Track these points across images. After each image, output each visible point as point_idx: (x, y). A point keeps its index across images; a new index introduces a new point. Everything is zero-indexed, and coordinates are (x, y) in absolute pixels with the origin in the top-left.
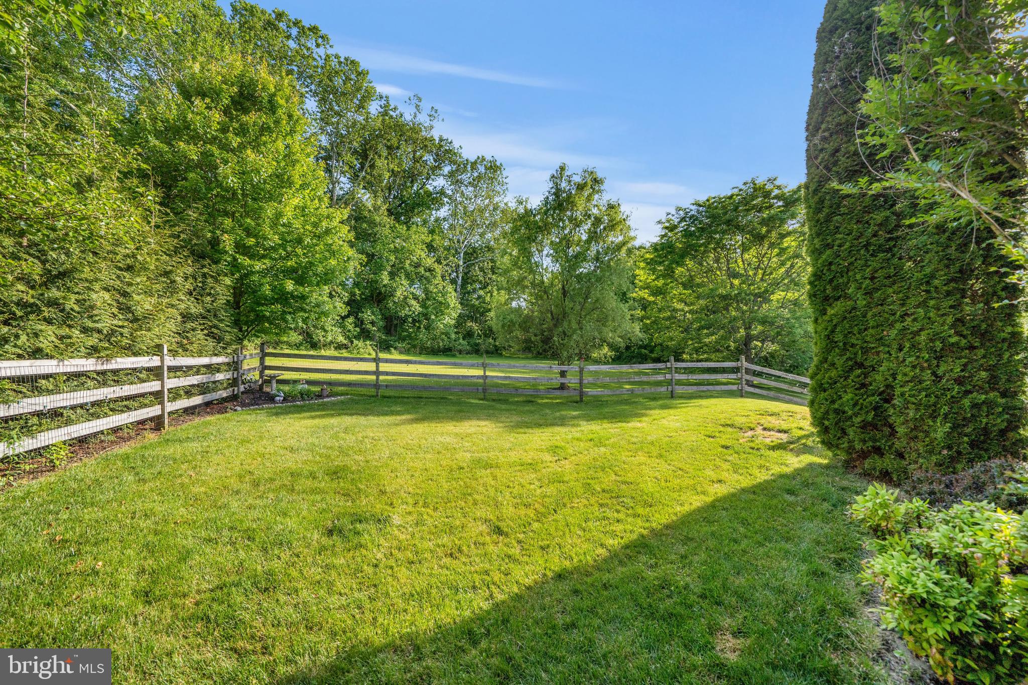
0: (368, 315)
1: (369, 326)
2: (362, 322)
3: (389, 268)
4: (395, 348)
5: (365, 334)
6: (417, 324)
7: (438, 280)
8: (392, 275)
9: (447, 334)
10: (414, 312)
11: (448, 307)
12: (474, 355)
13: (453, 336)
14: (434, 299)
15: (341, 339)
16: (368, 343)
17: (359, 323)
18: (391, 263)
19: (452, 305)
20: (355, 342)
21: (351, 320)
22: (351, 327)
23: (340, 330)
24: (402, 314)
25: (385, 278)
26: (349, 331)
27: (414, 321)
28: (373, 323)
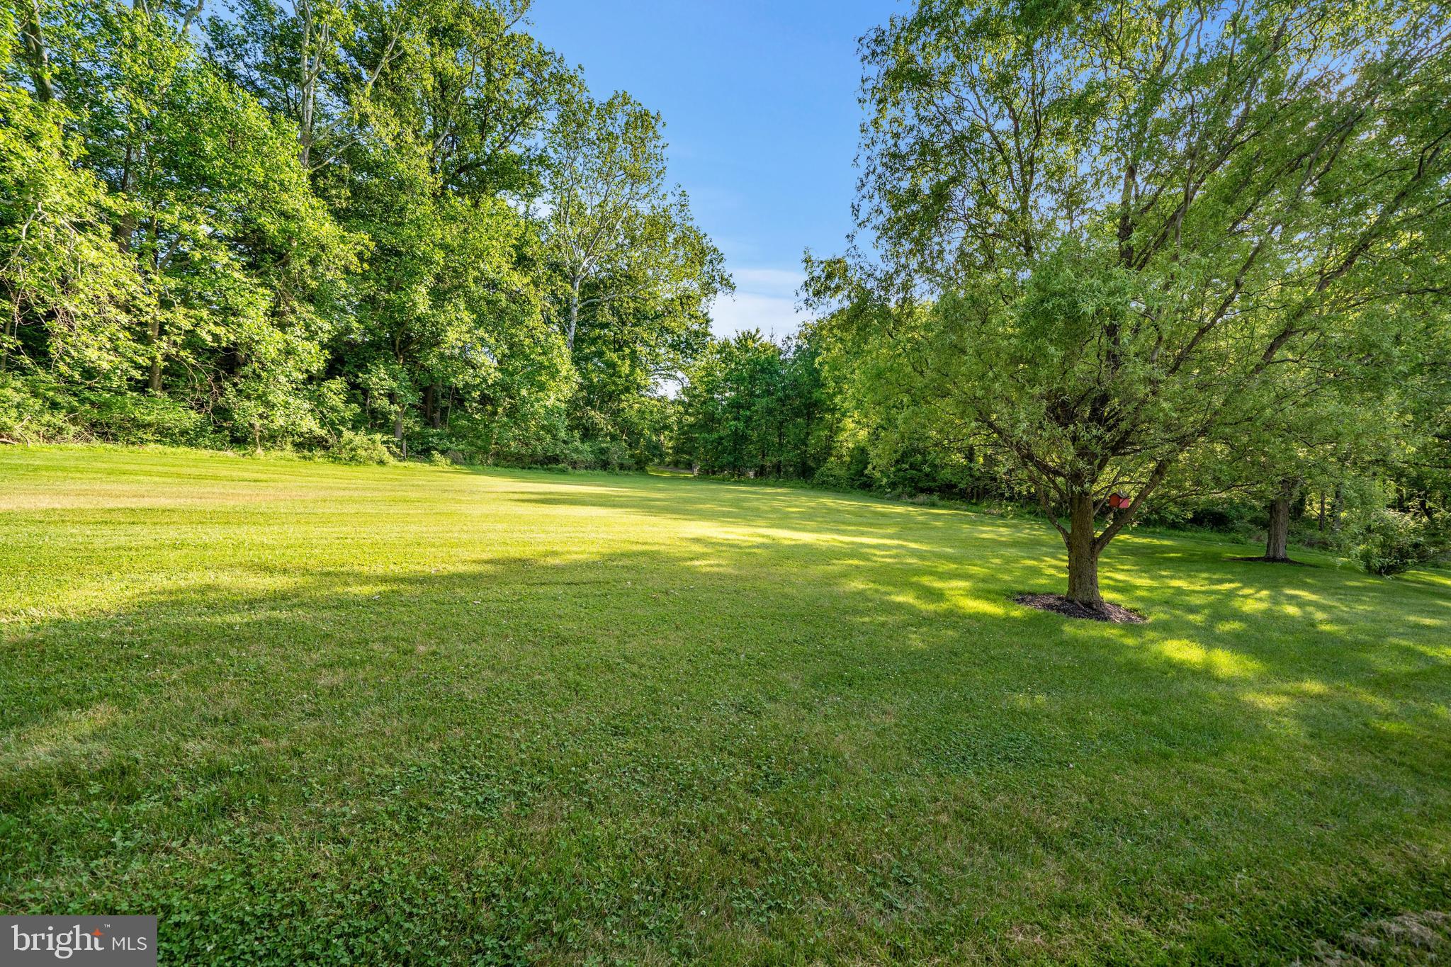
0: (380, 378)
1: (384, 403)
2: (366, 392)
3: (430, 280)
4: (443, 452)
5: (373, 420)
6: (489, 408)
7: (536, 320)
8: (439, 297)
9: (551, 430)
10: (485, 380)
11: (554, 374)
12: (598, 471)
13: (562, 434)
14: (527, 358)
15: (310, 425)
16: (378, 437)
17: (357, 392)
18: (436, 269)
19: (564, 373)
20: (348, 435)
21: (337, 384)
22: (337, 401)
23: (307, 405)
24: (458, 381)
25: (421, 301)
26: (333, 409)
27: (484, 399)
28: (391, 396)
